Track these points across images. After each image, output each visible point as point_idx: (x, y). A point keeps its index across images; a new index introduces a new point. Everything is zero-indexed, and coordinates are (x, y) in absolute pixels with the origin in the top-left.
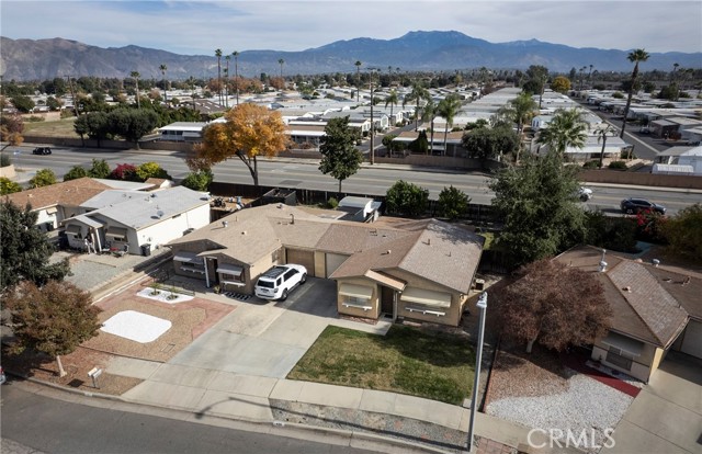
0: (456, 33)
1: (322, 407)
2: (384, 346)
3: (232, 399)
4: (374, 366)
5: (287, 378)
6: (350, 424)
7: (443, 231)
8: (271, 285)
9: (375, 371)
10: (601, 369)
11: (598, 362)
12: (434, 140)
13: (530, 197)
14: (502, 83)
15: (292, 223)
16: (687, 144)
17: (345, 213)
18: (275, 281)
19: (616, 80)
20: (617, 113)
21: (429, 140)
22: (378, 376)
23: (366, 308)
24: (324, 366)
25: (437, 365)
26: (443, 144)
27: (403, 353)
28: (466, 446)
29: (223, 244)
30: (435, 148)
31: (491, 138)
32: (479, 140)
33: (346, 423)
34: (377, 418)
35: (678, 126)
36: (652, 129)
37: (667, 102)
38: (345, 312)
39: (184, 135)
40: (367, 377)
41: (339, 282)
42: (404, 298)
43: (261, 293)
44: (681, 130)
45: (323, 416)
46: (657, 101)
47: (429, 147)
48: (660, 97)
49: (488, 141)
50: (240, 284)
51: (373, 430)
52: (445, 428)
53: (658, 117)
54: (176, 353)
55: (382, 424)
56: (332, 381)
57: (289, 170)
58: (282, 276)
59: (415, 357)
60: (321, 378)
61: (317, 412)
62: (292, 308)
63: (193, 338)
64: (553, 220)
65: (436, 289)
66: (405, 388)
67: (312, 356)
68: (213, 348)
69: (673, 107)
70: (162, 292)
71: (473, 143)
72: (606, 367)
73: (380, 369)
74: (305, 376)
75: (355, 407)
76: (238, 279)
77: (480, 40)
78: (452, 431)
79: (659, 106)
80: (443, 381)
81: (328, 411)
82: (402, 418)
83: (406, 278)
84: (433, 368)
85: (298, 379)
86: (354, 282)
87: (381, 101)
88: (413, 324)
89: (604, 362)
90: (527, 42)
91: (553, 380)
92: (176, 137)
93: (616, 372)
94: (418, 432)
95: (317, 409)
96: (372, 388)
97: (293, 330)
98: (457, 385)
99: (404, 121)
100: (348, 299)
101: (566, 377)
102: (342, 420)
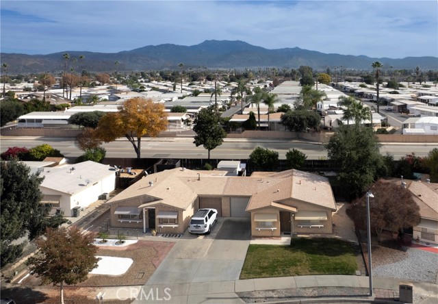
0: (241, 42)
1: (273, 291)
2: (294, 251)
3: (209, 298)
4: (293, 263)
5: (240, 279)
6: (297, 297)
7: (304, 176)
8: (201, 222)
9: (296, 265)
10: (420, 244)
11: (418, 240)
12: (261, 120)
13: (353, 149)
14: (282, 78)
15: (199, 180)
16: (414, 116)
17: (226, 172)
18: (204, 219)
19: (357, 75)
20: (366, 97)
21: (257, 120)
22: (299, 268)
23: (273, 229)
24: (261, 268)
25: (331, 256)
26: (267, 122)
27: (307, 252)
28: (369, 294)
29: (158, 197)
30: (261, 125)
31: (302, 117)
32: (294, 118)
33: (294, 297)
34: (311, 290)
35: (406, 105)
36: (392, 107)
37: (393, 90)
38: (257, 235)
39: (43, 122)
40: (292, 269)
41: (252, 213)
42: (297, 218)
43: (195, 229)
44: (408, 108)
45: (277, 296)
46: (387, 90)
47: (258, 125)
48: (388, 86)
49: (300, 119)
50: (174, 226)
51: (312, 297)
52: (353, 288)
53: (393, 100)
54: (148, 278)
55: (315, 293)
56: (272, 275)
57: (154, 147)
58: (207, 215)
59: (316, 254)
60: (264, 275)
61: (271, 294)
62: (218, 237)
63: (155, 267)
64: (368, 163)
65: (316, 209)
66: (319, 271)
67: (250, 264)
68: (175, 271)
69: (398, 93)
70: (109, 240)
71: (291, 121)
72: (422, 242)
73: (298, 264)
74: (252, 276)
75: (294, 287)
76: (173, 221)
77: (259, 47)
78: (357, 288)
79: (390, 93)
80: (339, 264)
81: (278, 292)
82: (325, 287)
83: (296, 204)
84: (329, 258)
85: (248, 278)
86: (263, 211)
87: (201, 92)
88: (304, 236)
89: (421, 239)
90: (293, 49)
91: (399, 254)
92: (35, 125)
93: (428, 244)
94: (338, 292)
95: (271, 293)
96: (299, 275)
97: (227, 250)
98: (348, 265)
99: (224, 107)
100: (259, 224)
101: (405, 251)
102: (290, 295)
